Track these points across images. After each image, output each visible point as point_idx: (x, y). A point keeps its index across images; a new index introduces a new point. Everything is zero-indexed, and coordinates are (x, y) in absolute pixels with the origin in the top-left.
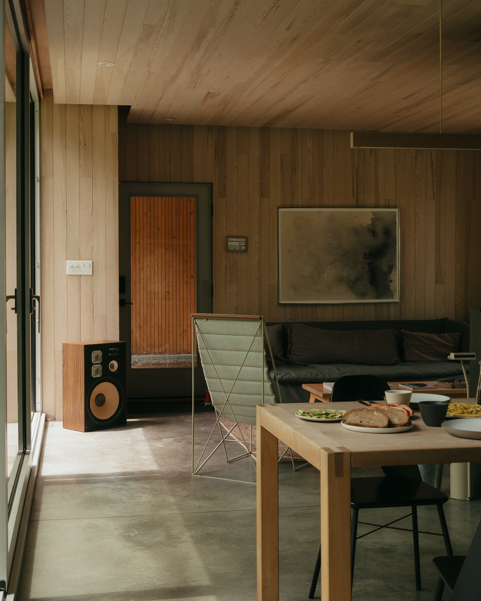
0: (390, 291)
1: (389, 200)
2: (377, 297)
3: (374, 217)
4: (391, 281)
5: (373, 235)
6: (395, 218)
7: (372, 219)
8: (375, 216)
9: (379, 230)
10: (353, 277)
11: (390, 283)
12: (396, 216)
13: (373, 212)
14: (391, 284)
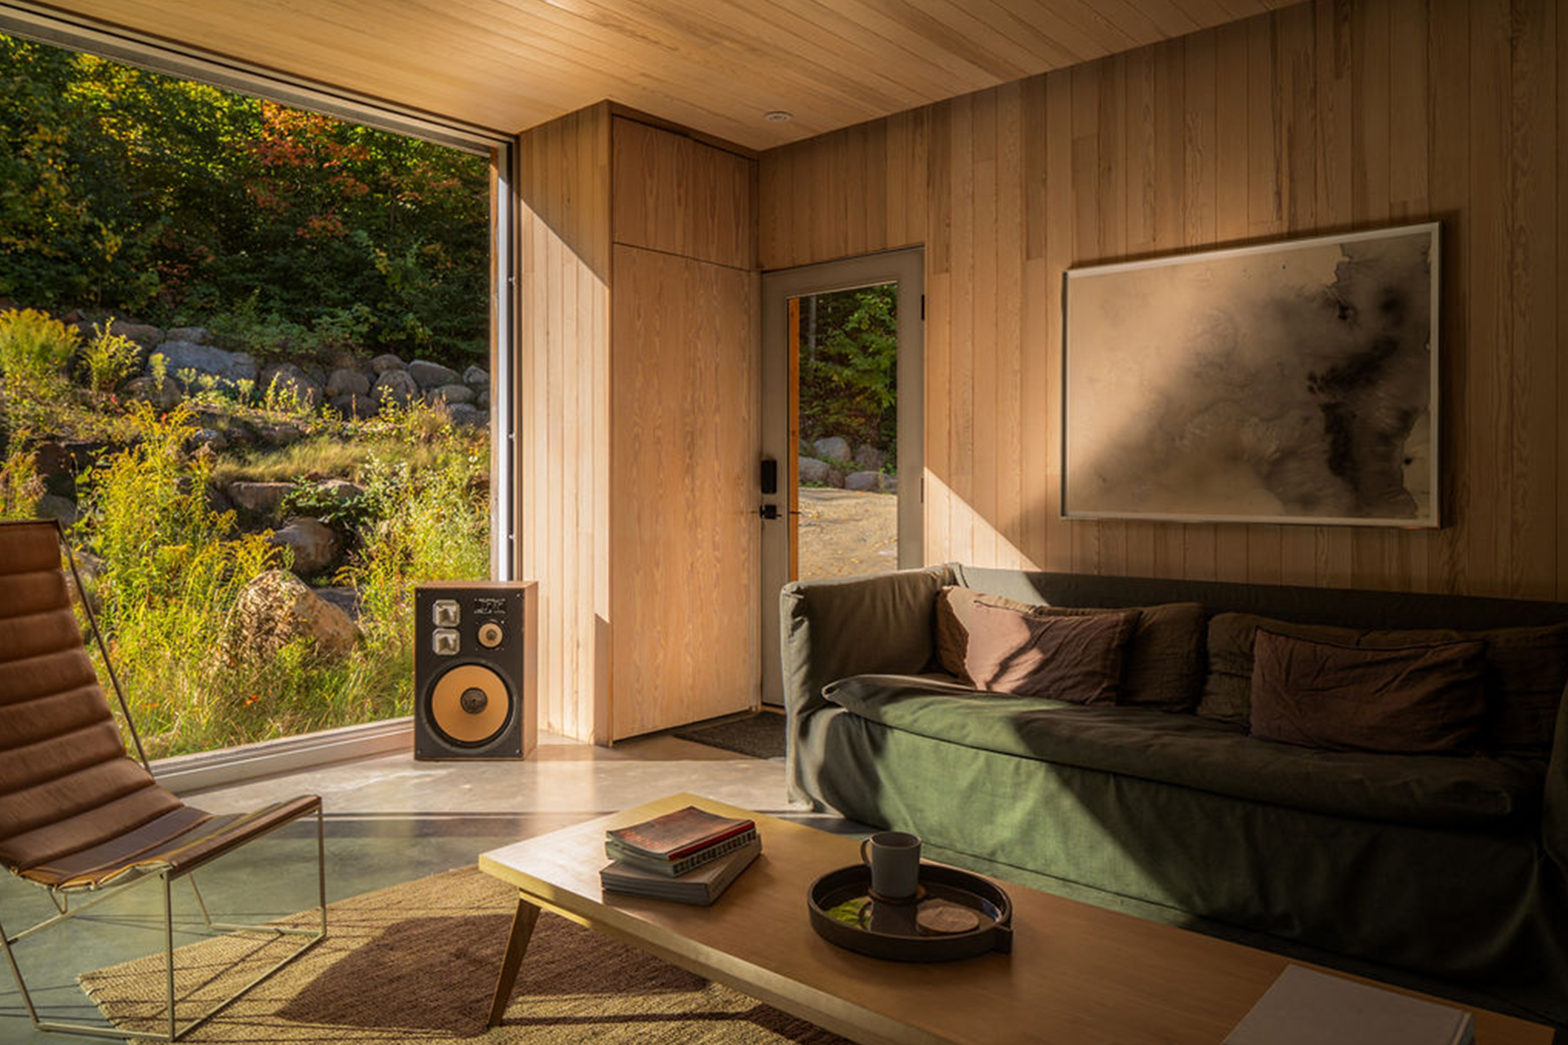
0: (1403, 491)
1: (1404, 204)
2: (1357, 511)
3: (1347, 259)
4: (1408, 461)
5: (1343, 317)
6: (1426, 253)
7: (1338, 269)
8: (1351, 257)
9: (1364, 297)
10: (1273, 448)
11: (1404, 466)
12: (1429, 247)
13: (1342, 246)
14: (1407, 471)
